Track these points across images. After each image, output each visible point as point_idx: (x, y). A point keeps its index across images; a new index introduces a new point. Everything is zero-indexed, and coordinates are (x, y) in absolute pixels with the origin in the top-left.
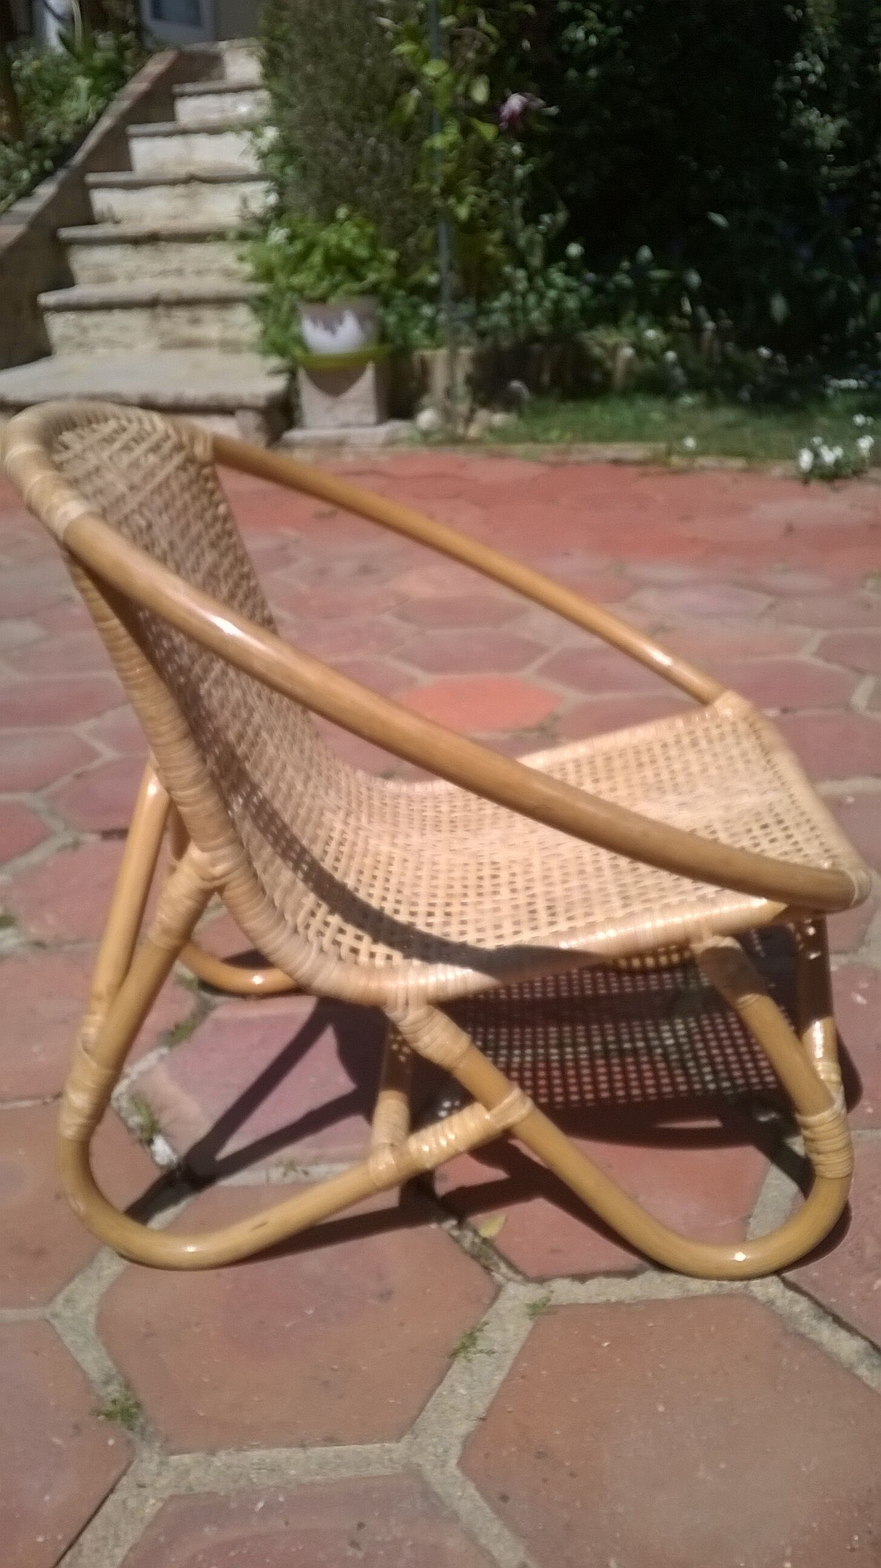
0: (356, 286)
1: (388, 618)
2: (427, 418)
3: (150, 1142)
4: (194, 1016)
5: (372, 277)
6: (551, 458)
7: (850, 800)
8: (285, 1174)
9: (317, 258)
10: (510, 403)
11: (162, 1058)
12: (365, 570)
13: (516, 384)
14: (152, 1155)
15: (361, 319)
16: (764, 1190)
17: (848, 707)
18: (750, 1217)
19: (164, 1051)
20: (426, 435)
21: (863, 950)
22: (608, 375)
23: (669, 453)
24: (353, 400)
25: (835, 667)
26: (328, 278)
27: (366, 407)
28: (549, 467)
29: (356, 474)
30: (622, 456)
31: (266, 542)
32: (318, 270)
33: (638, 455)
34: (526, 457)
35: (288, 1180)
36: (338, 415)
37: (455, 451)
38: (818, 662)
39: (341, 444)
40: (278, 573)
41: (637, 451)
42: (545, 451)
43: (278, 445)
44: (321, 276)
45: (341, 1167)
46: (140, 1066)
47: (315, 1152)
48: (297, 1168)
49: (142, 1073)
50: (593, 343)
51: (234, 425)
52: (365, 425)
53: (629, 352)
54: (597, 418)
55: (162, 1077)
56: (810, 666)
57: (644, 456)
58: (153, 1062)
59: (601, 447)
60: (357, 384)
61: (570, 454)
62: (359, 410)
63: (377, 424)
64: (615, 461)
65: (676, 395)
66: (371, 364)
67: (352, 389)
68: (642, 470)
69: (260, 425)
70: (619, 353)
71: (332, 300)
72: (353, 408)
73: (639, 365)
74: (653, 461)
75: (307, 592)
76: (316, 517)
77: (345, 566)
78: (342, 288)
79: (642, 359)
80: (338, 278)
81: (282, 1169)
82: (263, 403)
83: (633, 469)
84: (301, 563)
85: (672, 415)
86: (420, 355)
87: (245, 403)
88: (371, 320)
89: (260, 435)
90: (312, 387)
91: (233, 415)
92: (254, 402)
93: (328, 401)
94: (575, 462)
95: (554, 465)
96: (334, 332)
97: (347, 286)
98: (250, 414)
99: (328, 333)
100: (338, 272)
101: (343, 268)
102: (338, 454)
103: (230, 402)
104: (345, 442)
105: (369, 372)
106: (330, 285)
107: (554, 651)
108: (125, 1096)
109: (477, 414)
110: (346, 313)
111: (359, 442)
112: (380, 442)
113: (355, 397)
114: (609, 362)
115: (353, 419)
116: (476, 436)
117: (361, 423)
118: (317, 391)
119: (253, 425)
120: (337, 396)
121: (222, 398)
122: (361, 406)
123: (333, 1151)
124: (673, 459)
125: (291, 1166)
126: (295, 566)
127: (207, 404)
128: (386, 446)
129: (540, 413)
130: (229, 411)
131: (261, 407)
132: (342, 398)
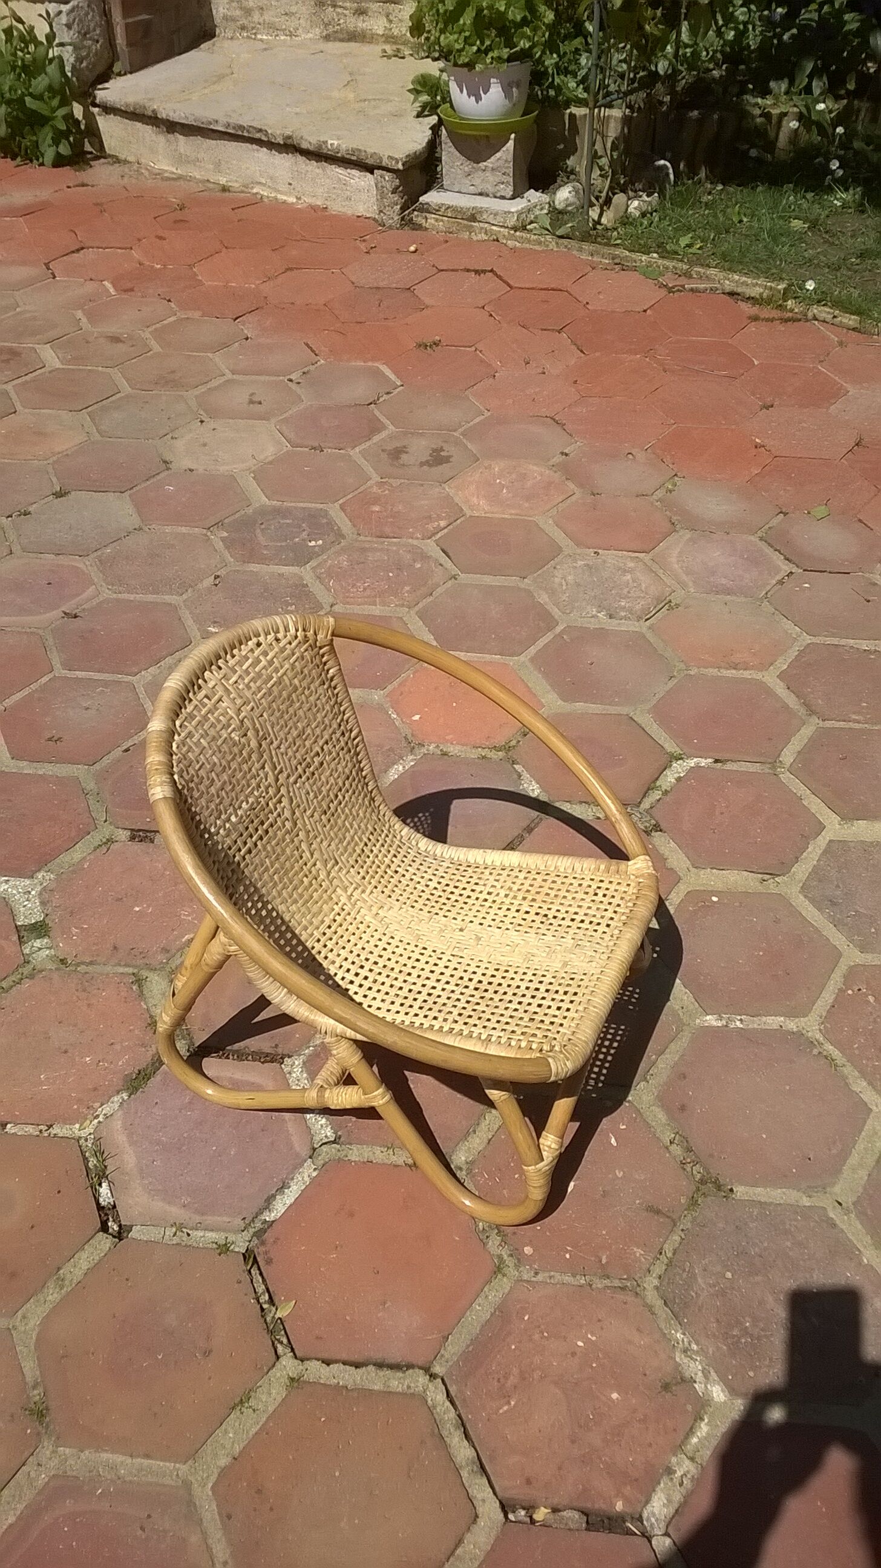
0: (505, 52)
1: (431, 548)
2: (564, 195)
3: (98, 1186)
4: (149, 1067)
5: (524, 44)
6: (670, 280)
7: (715, 899)
8: (175, 1234)
9: (467, 19)
10: (654, 183)
11: (122, 1103)
12: (438, 458)
13: (662, 162)
14: (97, 1197)
15: (507, 90)
17: (774, 764)
18: (451, 1334)
19: (125, 1096)
22: (770, 145)
23: (786, 294)
24: (493, 169)
25: (791, 701)
26: (478, 42)
27: (505, 179)
28: (663, 292)
29: (477, 272)
30: (739, 290)
31: (359, 390)
32: (467, 34)
33: (755, 292)
34: (647, 272)
35: (176, 1240)
36: (477, 182)
37: (580, 250)
38: (780, 689)
39: (473, 218)
40: (357, 449)
41: (756, 286)
42: (667, 268)
43: (414, 210)
44: (470, 41)
45: (211, 1235)
46: (107, 1109)
47: (198, 1218)
48: (184, 1230)
49: (106, 1117)
50: (757, 112)
51: (373, 183)
52: (503, 198)
53: (794, 124)
54: (735, 219)
55: (117, 1124)
56: (769, 692)
57: (761, 294)
58: (116, 1106)
59: (721, 275)
60: (498, 155)
61: (691, 277)
62: (497, 180)
63: (513, 198)
64: (732, 294)
65: (830, 190)
66: (513, 136)
67: (493, 159)
68: (754, 310)
69: (397, 188)
70: (784, 123)
71: (479, 67)
72: (492, 178)
73: (804, 137)
74: (769, 301)
75: (375, 489)
76: (420, 346)
77: (419, 448)
78: (490, 55)
79: (809, 131)
80: (488, 43)
81: (174, 1229)
82: (400, 166)
83: (746, 308)
84: (384, 434)
85: (814, 225)
86: (571, 114)
87: (384, 164)
88: (517, 88)
89: (396, 197)
90: (453, 149)
91: (372, 173)
92: (392, 165)
93: (468, 166)
94: (692, 290)
95: (670, 290)
96: (478, 99)
97: (495, 54)
98: (388, 176)
99: (473, 98)
100: (489, 36)
101: (494, 32)
102: (470, 229)
103: (370, 161)
104: (478, 216)
105: (511, 144)
106: (479, 50)
107: (559, 629)
108: (92, 1136)
109: (616, 196)
110: (492, 80)
111: (491, 220)
112: (512, 221)
113: (495, 166)
114: (772, 134)
115: (490, 189)
116: (609, 225)
117: (498, 195)
118: (459, 155)
119: (389, 187)
120: (478, 163)
121: (363, 156)
122: (499, 177)
123: (210, 1219)
124: (789, 302)
125: (180, 1227)
126: (376, 438)
127: (348, 157)
128: (515, 229)
129: (682, 201)
130: (370, 169)
131: (398, 170)
132: (482, 165)
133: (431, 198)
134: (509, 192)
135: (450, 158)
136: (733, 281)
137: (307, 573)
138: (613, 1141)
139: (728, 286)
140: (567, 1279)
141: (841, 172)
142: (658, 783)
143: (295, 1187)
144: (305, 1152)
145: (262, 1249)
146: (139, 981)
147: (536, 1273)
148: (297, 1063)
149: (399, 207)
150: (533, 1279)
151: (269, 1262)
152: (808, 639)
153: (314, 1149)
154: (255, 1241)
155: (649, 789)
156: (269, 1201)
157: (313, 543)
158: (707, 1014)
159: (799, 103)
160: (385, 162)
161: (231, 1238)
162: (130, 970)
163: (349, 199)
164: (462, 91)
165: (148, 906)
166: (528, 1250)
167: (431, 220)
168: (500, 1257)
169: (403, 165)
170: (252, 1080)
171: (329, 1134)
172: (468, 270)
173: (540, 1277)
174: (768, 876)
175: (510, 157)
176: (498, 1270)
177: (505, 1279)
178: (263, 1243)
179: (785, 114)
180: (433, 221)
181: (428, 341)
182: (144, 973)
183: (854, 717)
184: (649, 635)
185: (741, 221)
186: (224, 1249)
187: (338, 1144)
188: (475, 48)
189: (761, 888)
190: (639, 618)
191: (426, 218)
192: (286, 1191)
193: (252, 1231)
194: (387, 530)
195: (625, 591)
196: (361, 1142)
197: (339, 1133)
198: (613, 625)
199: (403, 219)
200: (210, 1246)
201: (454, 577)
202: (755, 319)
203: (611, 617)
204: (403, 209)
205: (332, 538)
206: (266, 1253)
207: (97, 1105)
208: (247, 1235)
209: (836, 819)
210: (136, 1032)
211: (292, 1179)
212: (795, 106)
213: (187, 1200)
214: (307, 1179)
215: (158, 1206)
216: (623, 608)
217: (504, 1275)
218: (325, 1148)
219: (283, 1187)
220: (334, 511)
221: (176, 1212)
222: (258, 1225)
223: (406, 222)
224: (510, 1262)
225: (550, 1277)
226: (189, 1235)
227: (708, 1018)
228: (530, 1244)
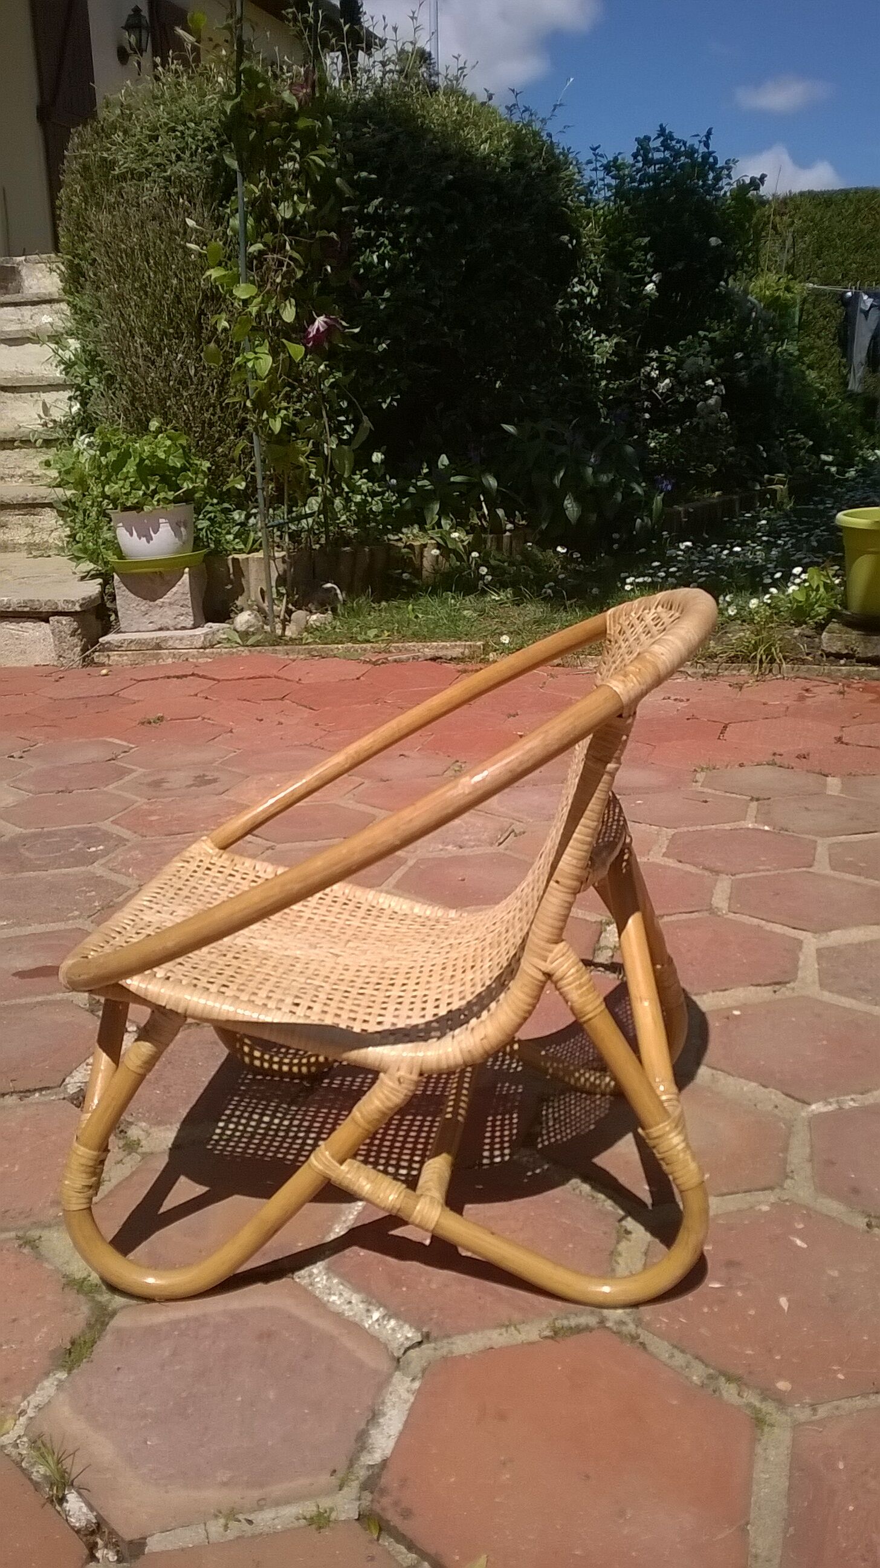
0: (171, 495)
2: (243, 619)
3: (62, 1500)
4: (90, 1326)
5: (187, 486)
6: (371, 657)
7: (737, 1013)
8: (226, 1527)
9: (131, 467)
10: (326, 603)
11: (60, 1385)
13: (329, 585)
14: (65, 1517)
15: (176, 527)
16: (755, 1488)
17: (712, 910)
18: (747, 1524)
19: (62, 1375)
20: (245, 635)
21: (788, 1183)
22: (417, 572)
23: (486, 649)
24: (170, 604)
25: (689, 868)
26: (143, 487)
27: (184, 610)
28: (370, 666)
29: (178, 677)
30: (440, 654)
31: (94, 753)
32: (132, 480)
33: (456, 652)
34: (347, 656)
35: (231, 1534)
36: (155, 618)
37: (275, 652)
38: (671, 863)
39: (158, 647)
40: (111, 787)
41: (456, 648)
42: (365, 650)
43: (94, 652)
44: (136, 486)
45: (290, 1511)
46: (37, 1398)
47: (256, 1494)
48: (241, 1517)
49: (39, 1408)
50: (400, 544)
51: (49, 631)
52: (184, 628)
53: (436, 552)
54: (412, 616)
55: (64, 1411)
56: (665, 867)
57: (463, 653)
58: (52, 1391)
59: (420, 645)
60: (174, 589)
61: (390, 652)
62: (176, 613)
63: (194, 627)
64: (434, 659)
65: (484, 593)
66: (187, 570)
67: (169, 594)
68: (461, 666)
69: (75, 630)
70: (425, 554)
71: (147, 508)
72: (170, 612)
73: (445, 565)
74: (471, 658)
75: (145, 807)
76: (143, 723)
77: (179, 779)
78: (157, 497)
79: (448, 559)
80: (152, 487)
81: (222, 1521)
82: (78, 608)
83: (451, 666)
84: (134, 775)
85: (482, 612)
86: (233, 559)
87: (60, 609)
88: (185, 527)
89: (75, 640)
90: (127, 593)
91: (47, 621)
92: (69, 608)
93: (144, 605)
94: (395, 661)
95: (375, 663)
96: (149, 539)
97: (162, 495)
98: (64, 620)
99: (144, 539)
100: (153, 481)
101: (157, 478)
102: (157, 657)
103: (45, 609)
104: (163, 645)
105: (186, 577)
106: (145, 494)
107: (411, 863)
108: (25, 1439)
109: (294, 615)
110: (161, 520)
111: (177, 645)
112: (200, 644)
113: (172, 600)
114: (417, 562)
115: (170, 623)
116: (294, 636)
117: (179, 626)
118: (132, 596)
119: (68, 630)
120: (154, 600)
121: (36, 605)
122: (178, 609)
123: (277, 1490)
124: (491, 655)
125: (232, 1515)
126: (127, 778)
127: (20, 609)
128: (205, 648)
129: (355, 613)
130: (43, 617)
131: (76, 612)
132: (159, 602)
133: (111, 638)
134: (190, 621)
135: (126, 602)
136: (430, 649)
137: (98, 869)
138: (799, 1242)
139: (429, 652)
140: (859, 1403)
141: (489, 578)
142: (602, 943)
143: (394, 1412)
144: (385, 1365)
145: (386, 1501)
146: (32, 1244)
147: (815, 1410)
148: (315, 1271)
149: (79, 648)
150: (814, 1418)
151: (407, 1514)
152: (671, 832)
153: (398, 1360)
154: (367, 1496)
155: (594, 951)
156: (362, 1442)
157: (93, 849)
158: (809, 1104)
159: (435, 536)
160: (61, 607)
161: (325, 1503)
162: (12, 1234)
163: (23, 652)
164: (131, 535)
165: (13, 1166)
166: (783, 1385)
167: (114, 656)
168: (749, 1405)
169: (81, 606)
170: (259, 1305)
171: (409, 1335)
172: (169, 677)
173: (823, 1411)
174: (777, 987)
175: (187, 589)
176: (759, 1421)
177: (776, 1430)
178: (383, 1492)
179: (425, 546)
180: (116, 658)
181: (152, 717)
182: (34, 1233)
183: (761, 868)
184: (508, 852)
185: (417, 617)
186: (320, 1521)
187: (429, 1342)
188: (141, 493)
189: (778, 996)
190: (492, 844)
191: (109, 656)
192: (381, 1420)
193: (355, 1484)
194: (175, 829)
195: (463, 830)
196: (463, 1331)
197: (425, 1330)
198: (466, 852)
199: (84, 659)
200: (296, 1524)
201: (272, 848)
202: (465, 671)
203: (461, 847)
204: (84, 650)
205: (112, 843)
206: (396, 1504)
207: (17, 1399)
208: (352, 1489)
209: (809, 935)
210: (49, 1298)
211: (383, 1403)
212: (432, 538)
213: (223, 1476)
214: (405, 1395)
215: (179, 1496)
216: (470, 840)
217: (772, 1425)
218: (412, 1353)
219: (374, 1416)
220: (106, 825)
221: (213, 1496)
222: (363, 1474)
223: (87, 661)
224: (768, 1407)
225: (837, 1408)
226: (250, 1522)
227: (813, 1107)
228: (780, 1376)
